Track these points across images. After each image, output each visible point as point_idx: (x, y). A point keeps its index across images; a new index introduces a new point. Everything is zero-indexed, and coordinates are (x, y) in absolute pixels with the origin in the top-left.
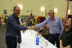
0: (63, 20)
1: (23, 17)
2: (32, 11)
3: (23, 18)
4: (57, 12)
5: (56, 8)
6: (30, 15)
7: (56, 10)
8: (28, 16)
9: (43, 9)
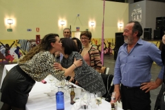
0: (110, 44)
1: (18, 43)
2: (38, 30)
3: (19, 45)
4: (94, 27)
5: (92, 18)
6: (35, 38)
7: (93, 24)
8: (31, 41)
9: (63, 23)
